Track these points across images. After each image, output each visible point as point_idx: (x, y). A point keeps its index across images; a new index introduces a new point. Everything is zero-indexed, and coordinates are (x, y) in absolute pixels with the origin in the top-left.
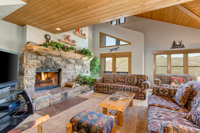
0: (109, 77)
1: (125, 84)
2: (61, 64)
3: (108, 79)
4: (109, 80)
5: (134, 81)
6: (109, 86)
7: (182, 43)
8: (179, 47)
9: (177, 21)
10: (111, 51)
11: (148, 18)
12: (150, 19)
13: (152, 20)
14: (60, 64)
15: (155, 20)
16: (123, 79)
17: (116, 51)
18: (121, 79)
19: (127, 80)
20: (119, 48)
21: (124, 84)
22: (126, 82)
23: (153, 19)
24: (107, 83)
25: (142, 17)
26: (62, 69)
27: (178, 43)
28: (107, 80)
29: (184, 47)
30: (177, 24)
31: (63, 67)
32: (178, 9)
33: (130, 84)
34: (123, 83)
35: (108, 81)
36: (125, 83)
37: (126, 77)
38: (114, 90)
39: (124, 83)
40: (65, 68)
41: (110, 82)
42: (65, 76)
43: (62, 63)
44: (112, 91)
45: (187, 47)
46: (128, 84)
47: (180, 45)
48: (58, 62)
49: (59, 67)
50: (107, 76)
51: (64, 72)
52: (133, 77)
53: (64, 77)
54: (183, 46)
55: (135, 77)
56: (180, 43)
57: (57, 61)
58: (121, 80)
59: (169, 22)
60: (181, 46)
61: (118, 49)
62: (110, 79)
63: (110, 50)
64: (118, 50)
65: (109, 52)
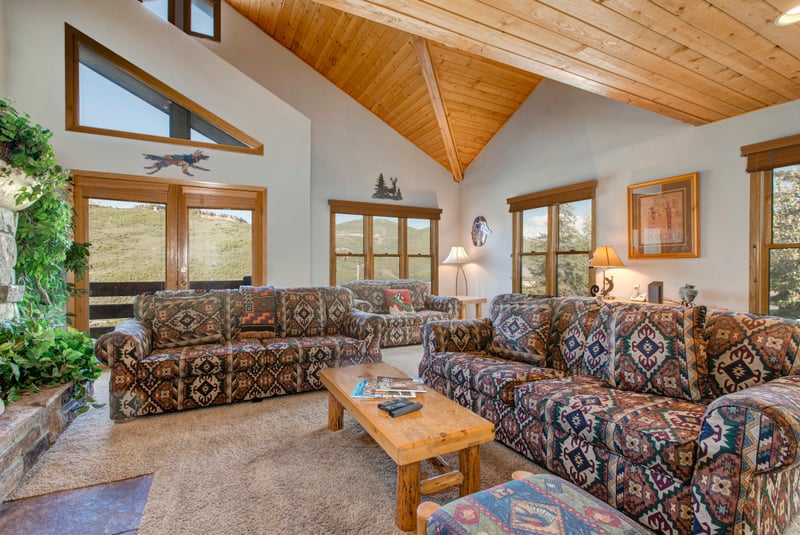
0: (193, 313)
1: (284, 334)
3: (187, 325)
4: (193, 326)
5: (317, 316)
6: (230, 359)
7: (398, 185)
8: (391, 195)
9: (392, 114)
10: (159, 166)
11: (313, 67)
12: (318, 70)
13: (322, 77)
15: (335, 83)
16: (268, 314)
17: (185, 172)
18: (259, 313)
19: (291, 316)
20: (205, 158)
21: (279, 336)
22: (284, 327)
23: (328, 78)
24: (200, 343)
25: (290, 49)
27: (388, 184)
28: (181, 328)
29: (401, 198)
30: (388, 123)
32: (423, 78)
33: (305, 332)
34: (271, 329)
35: (192, 335)
36: (280, 329)
37: (283, 301)
38: (255, 374)
39: (273, 334)
41: (206, 339)
44: (243, 384)
45: (407, 201)
46: (294, 331)
47: (393, 190)
50: (179, 308)
52: (312, 298)
54: (399, 197)
55: (318, 300)
56: (394, 184)
58: (258, 321)
59: (370, 109)
60: (394, 193)
61: (201, 163)
62: (205, 323)
63: (151, 163)
64: (197, 167)
65: (142, 173)
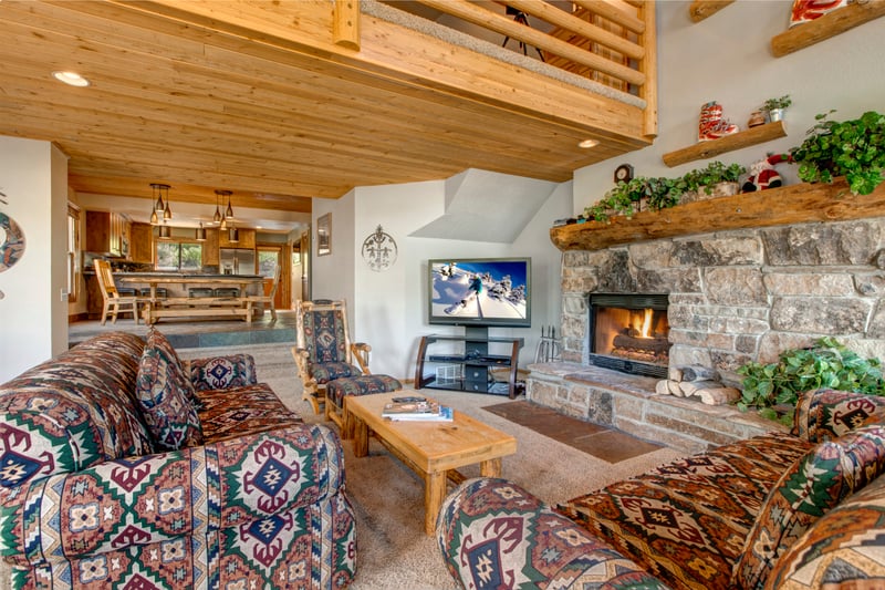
2: (663, 274)
14: (660, 271)
26: (673, 295)
31: (677, 284)
40: (686, 290)
42: (686, 330)
43: (669, 267)
48: (651, 262)
49: (655, 289)
51: (683, 310)
53: (679, 334)
57: (647, 259)
